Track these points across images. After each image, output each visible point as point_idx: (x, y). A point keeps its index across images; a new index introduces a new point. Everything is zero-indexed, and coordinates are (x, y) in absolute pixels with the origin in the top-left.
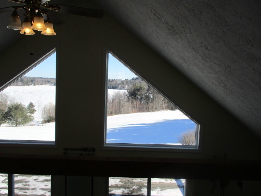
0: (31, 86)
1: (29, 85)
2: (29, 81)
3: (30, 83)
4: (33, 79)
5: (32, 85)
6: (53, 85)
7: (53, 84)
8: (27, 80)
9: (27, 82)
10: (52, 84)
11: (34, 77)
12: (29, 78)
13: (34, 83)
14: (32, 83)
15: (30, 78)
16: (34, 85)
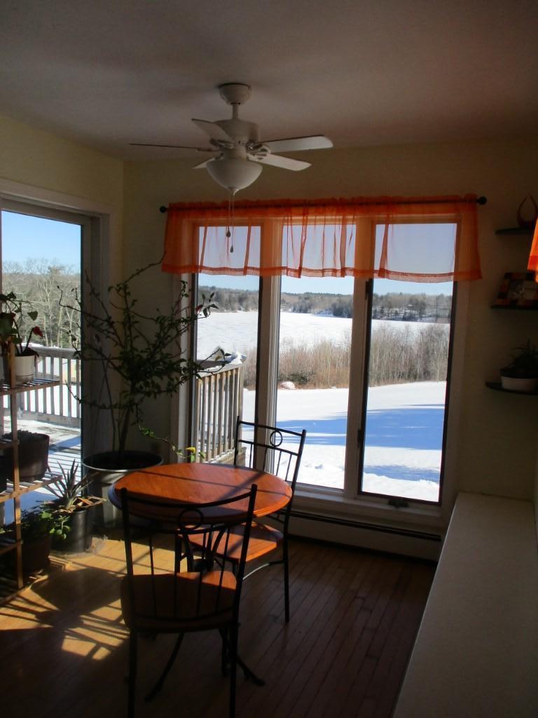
0: (239, 311)
1: (233, 310)
2: (234, 298)
3: (236, 305)
4: (243, 295)
5: (240, 309)
6: (290, 310)
7: (292, 308)
8: (230, 296)
9: (230, 301)
10: (290, 307)
11: (247, 291)
12: (236, 293)
13: (244, 304)
14: (241, 304)
15: (239, 293)
16: (246, 310)
